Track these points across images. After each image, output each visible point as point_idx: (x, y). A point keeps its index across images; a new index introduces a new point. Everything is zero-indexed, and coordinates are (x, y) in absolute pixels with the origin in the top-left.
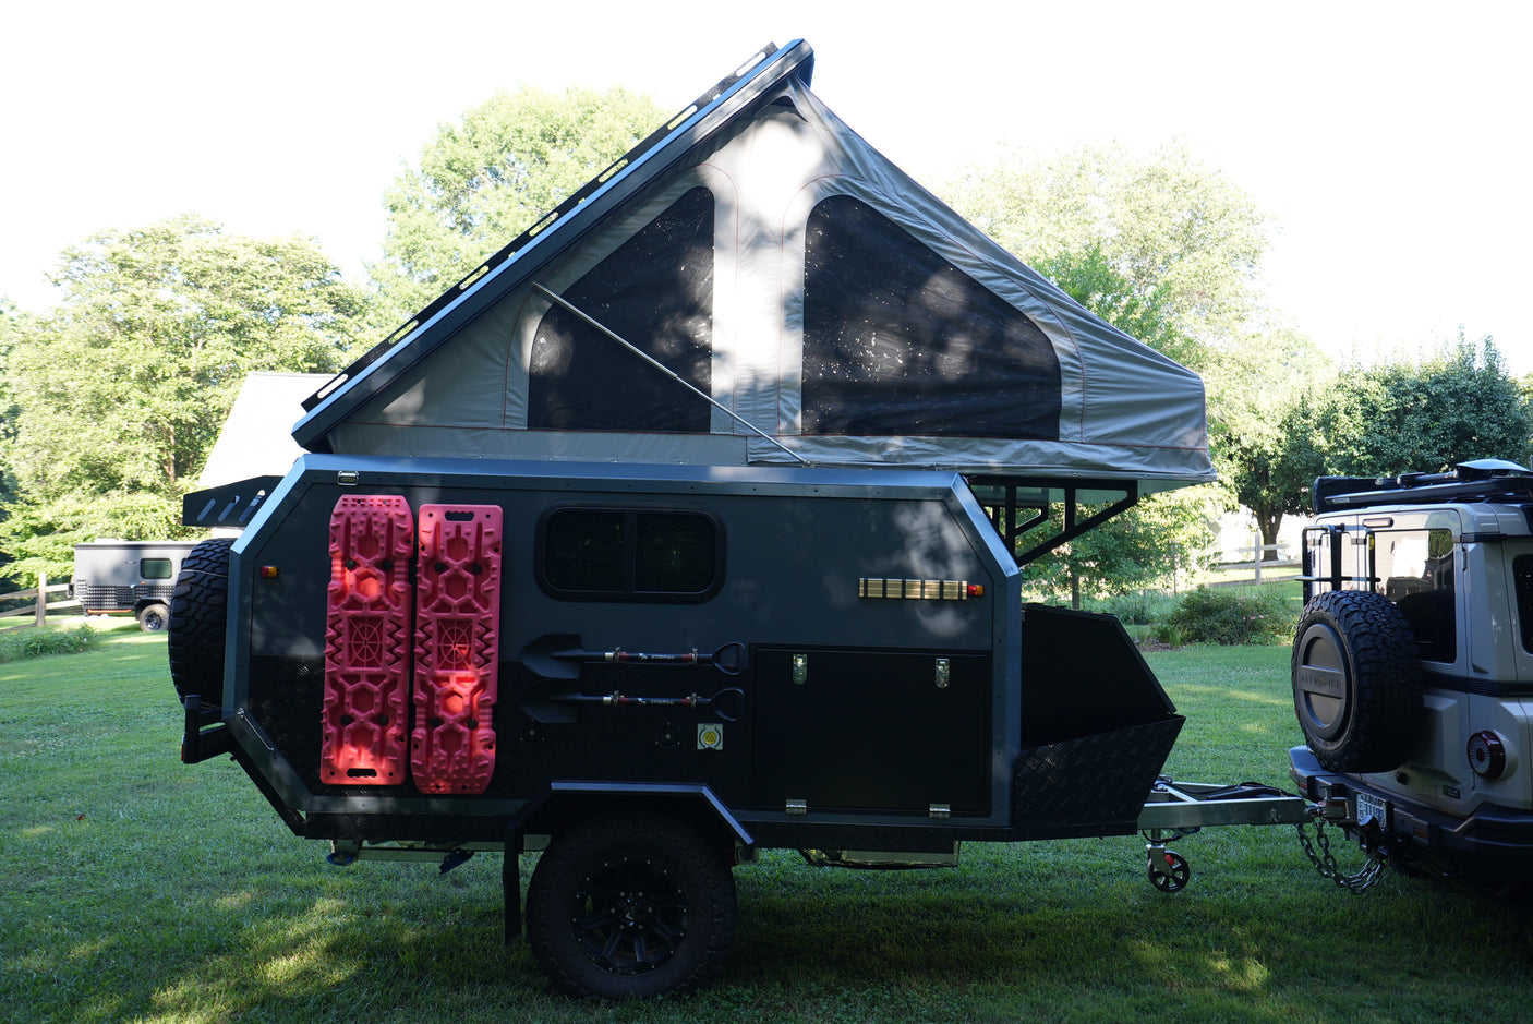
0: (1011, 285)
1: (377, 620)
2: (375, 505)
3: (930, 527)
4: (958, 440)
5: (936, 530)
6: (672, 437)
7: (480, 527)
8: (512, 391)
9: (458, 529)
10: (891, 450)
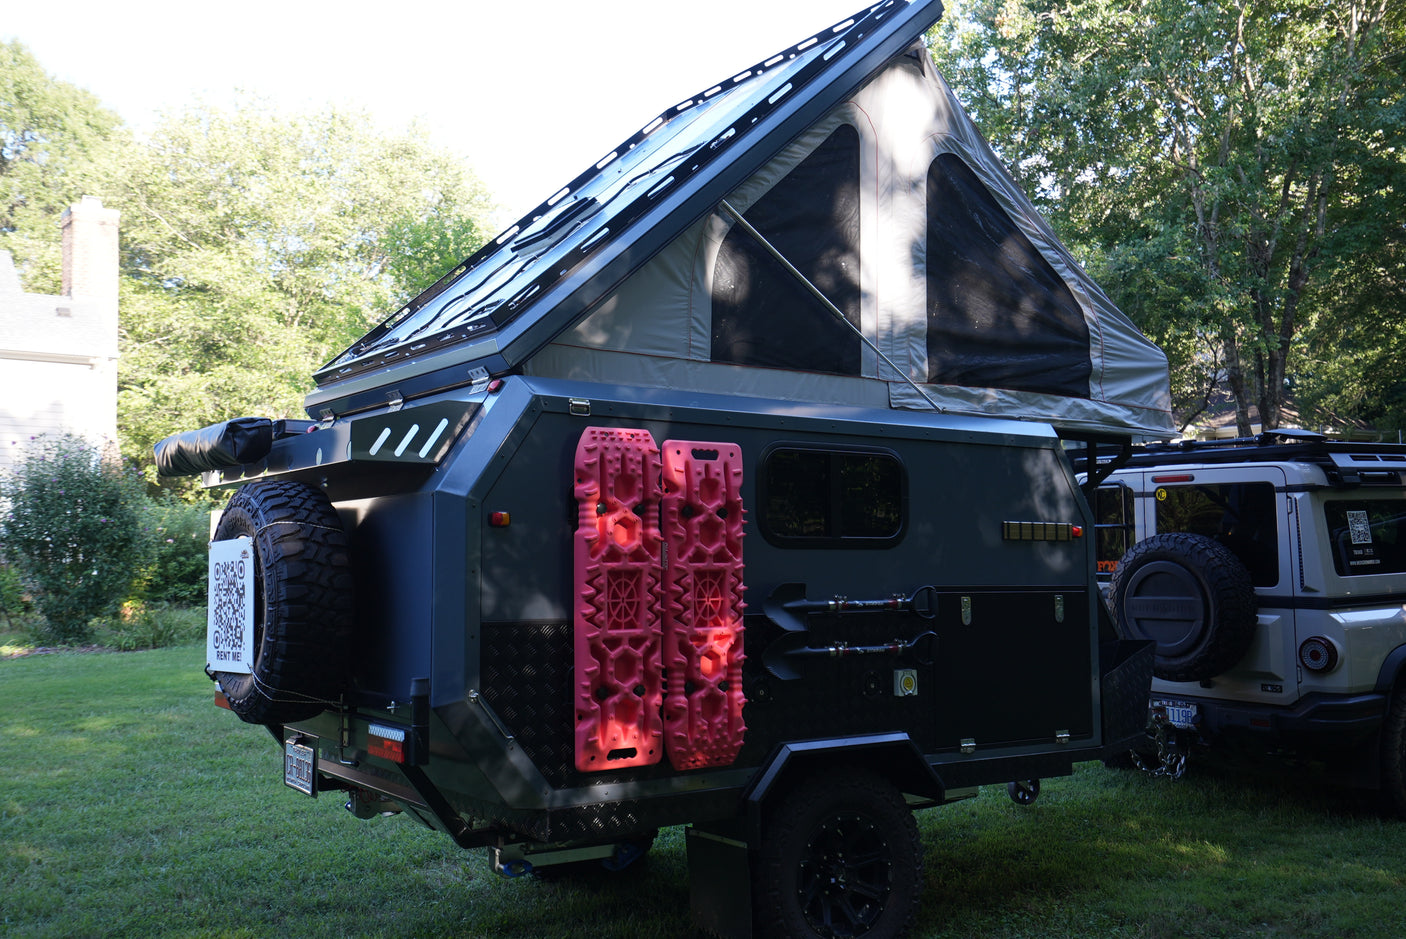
0: (1057, 257)
1: (633, 574)
2: (625, 439)
3: (1045, 473)
4: (1029, 395)
5: (1049, 476)
6: (832, 378)
7: (726, 466)
8: (696, 319)
9: (707, 467)
10: (989, 401)
